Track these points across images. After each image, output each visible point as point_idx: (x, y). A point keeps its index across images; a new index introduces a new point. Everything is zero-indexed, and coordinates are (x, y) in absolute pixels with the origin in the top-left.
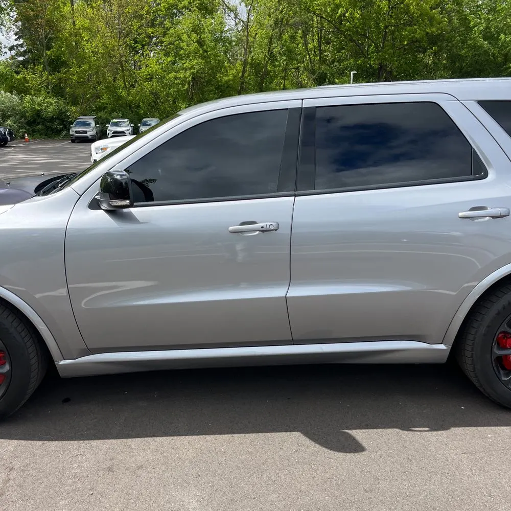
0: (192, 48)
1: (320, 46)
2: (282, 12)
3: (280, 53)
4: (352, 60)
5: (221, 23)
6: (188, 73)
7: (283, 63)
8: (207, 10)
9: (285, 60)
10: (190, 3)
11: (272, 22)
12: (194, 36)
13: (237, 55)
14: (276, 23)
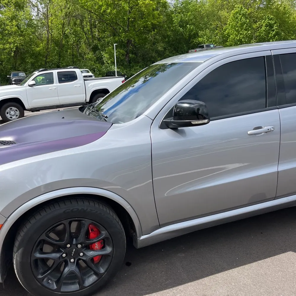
0: (13, 30)
1: (91, 29)
2: (69, 8)
3: (70, 33)
4: (112, 38)
5: (29, 14)
6: (12, 45)
7: (73, 39)
8: (19, 6)
9: (74, 37)
10: (9, 2)
11: (63, 14)
12: (14, 23)
13: (42, 34)
14: (66, 15)
